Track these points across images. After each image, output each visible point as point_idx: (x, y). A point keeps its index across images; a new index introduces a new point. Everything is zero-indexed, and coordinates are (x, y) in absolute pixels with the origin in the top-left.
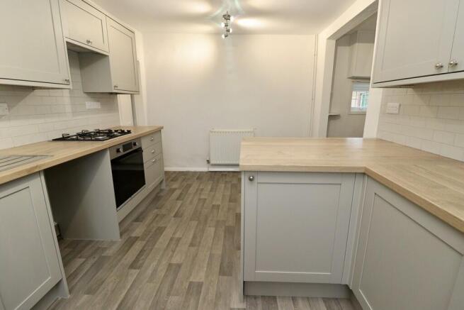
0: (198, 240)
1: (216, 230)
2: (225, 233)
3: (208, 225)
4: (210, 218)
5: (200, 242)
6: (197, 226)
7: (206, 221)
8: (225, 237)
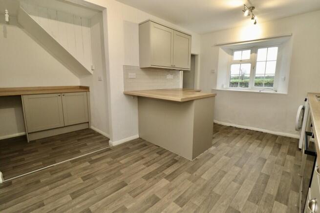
0: (219, 174)
1: (202, 175)
2: (196, 170)
3: (206, 182)
4: (199, 188)
5: (219, 172)
6: (215, 186)
7: (204, 189)
8: (199, 168)
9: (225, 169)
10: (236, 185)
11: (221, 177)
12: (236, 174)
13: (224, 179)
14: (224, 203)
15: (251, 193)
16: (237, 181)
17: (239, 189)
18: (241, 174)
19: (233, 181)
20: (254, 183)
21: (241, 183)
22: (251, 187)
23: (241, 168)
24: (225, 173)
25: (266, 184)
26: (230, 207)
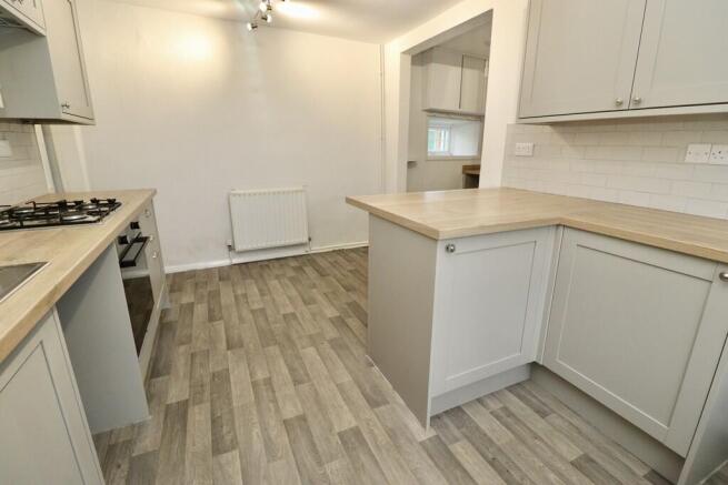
0: (302, 372)
1: (317, 349)
2: (335, 349)
3: (299, 347)
4: (294, 336)
5: (307, 375)
6: (282, 353)
7: (290, 341)
9: (305, 387)
10: (260, 375)
11: (292, 370)
12: (277, 394)
13: (285, 370)
14: (251, 345)
15: (229, 381)
16: (265, 385)
17: (251, 374)
18: (271, 405)
19: (270, 379)
20: (234, 404)
21: (255, 385)
22: (235, 391)
23: (285, 421)
24: (297, 382)
25: (213, 421)
26: (242, 346)
